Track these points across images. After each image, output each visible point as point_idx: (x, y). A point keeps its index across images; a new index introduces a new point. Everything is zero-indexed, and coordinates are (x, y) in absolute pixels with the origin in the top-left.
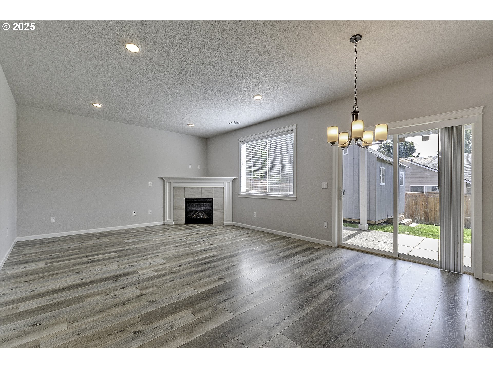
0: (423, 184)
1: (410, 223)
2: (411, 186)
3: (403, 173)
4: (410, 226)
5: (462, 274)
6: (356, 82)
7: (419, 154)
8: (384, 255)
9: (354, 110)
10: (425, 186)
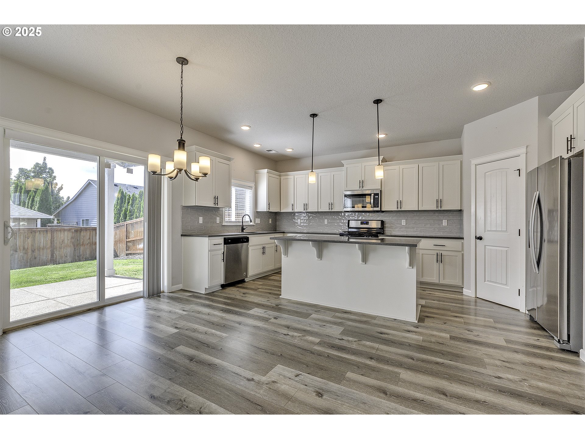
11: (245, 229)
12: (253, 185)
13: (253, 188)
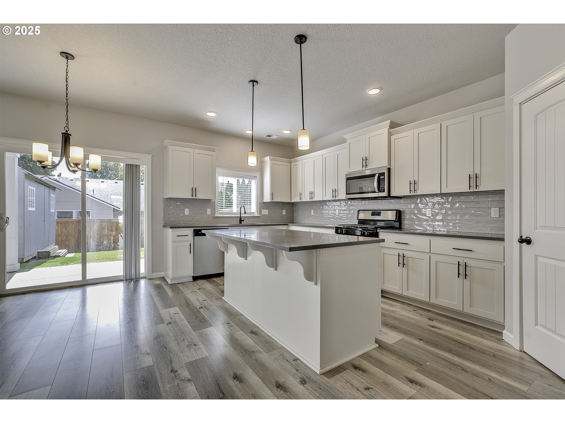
0: (71, 209)
1: (66, 254)
2: (58, 212)
3: (54, 195)
4: (66, 256)
5: (139, 280)
6: (67, 102)
7: (60, 174)
8: (71, 286)
9: (64, 132)
10: (74, 211)
11: (243, 221)
12: (258, 174)
13: (258, 178)
